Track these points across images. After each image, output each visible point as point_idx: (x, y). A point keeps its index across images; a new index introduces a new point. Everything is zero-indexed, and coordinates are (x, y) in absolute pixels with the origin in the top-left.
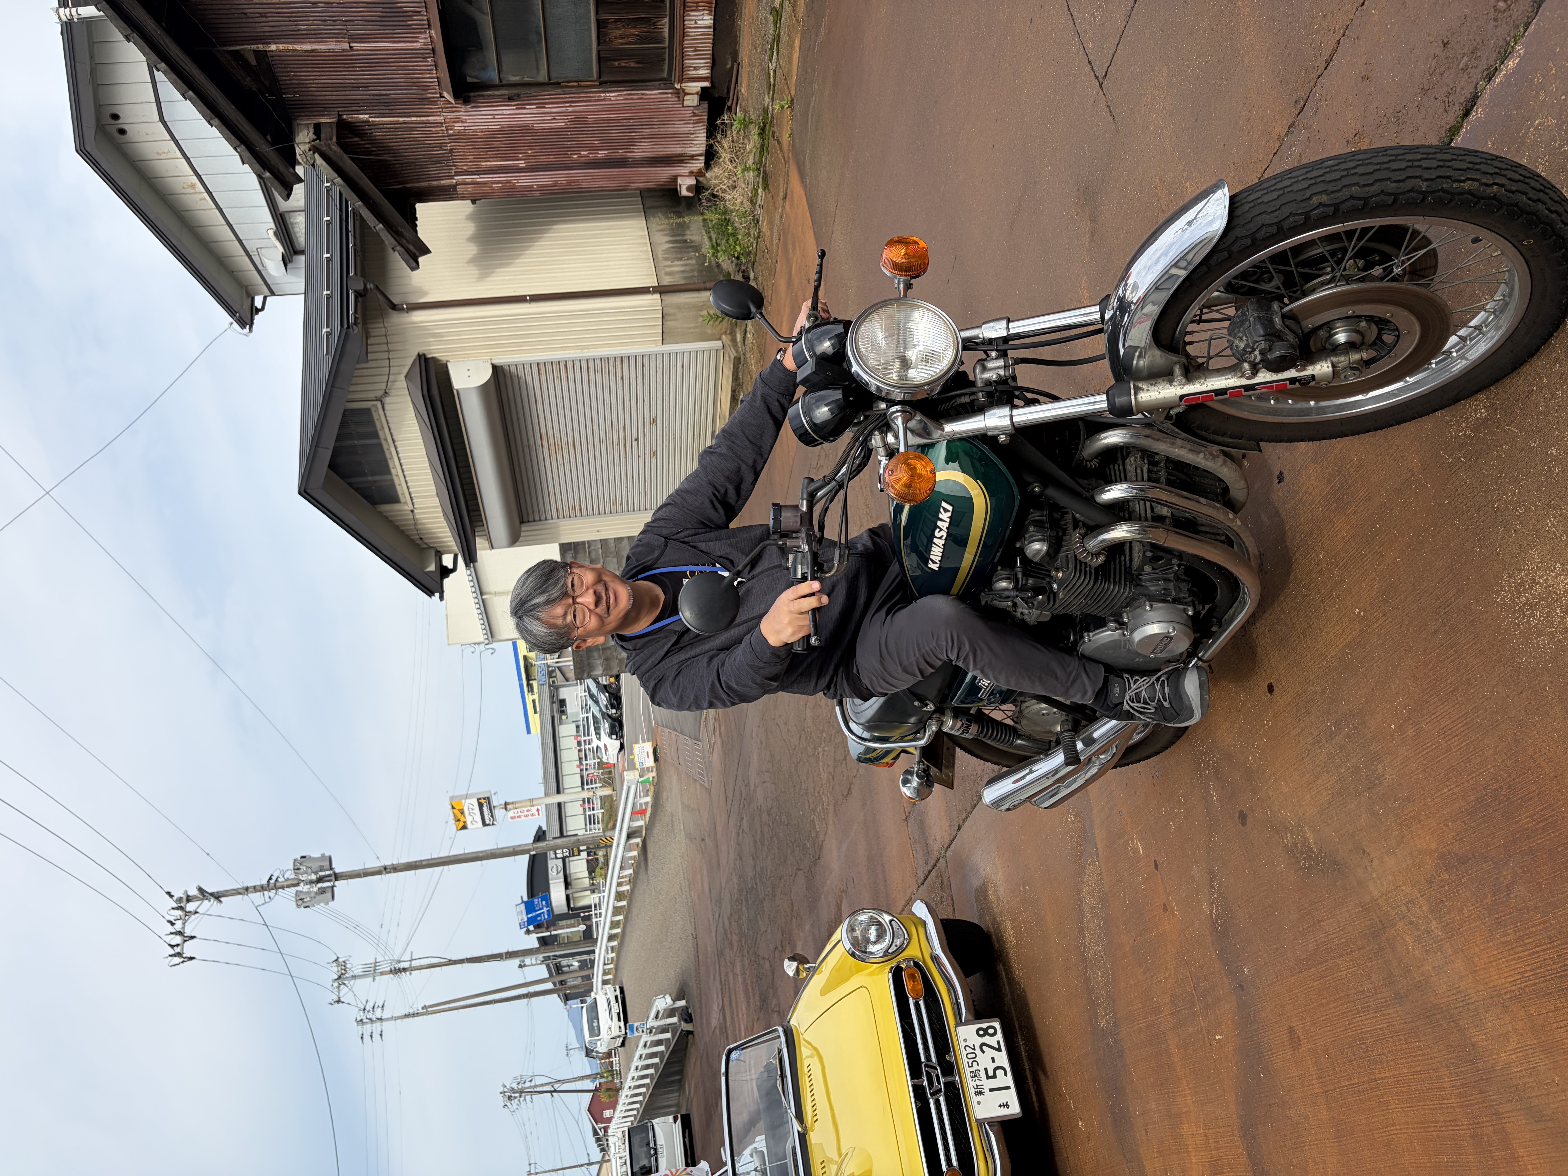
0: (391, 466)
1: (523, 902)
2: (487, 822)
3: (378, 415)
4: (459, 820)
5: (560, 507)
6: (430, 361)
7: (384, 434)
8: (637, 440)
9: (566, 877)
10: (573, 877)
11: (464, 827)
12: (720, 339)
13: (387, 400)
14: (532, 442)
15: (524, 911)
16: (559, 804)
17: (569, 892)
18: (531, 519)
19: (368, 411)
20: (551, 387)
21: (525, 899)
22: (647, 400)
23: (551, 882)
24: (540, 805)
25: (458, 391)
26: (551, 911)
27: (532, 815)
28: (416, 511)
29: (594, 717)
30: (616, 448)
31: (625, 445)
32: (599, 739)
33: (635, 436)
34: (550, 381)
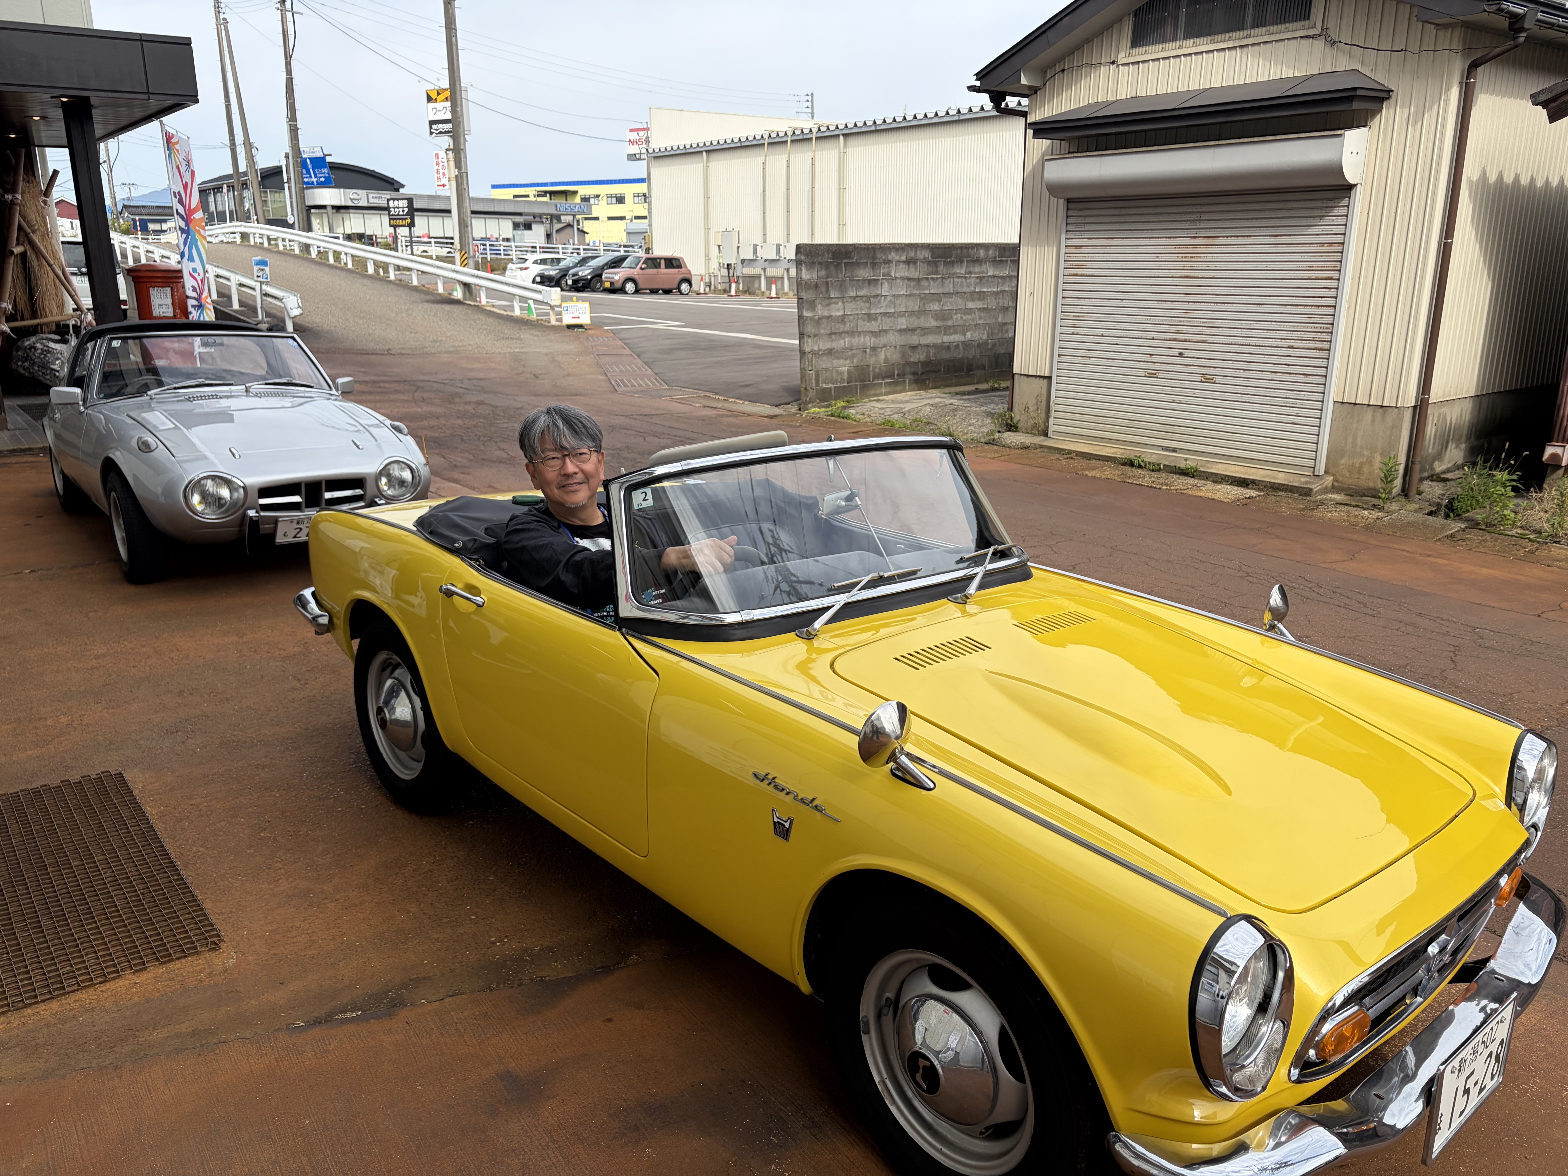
0: (1198, 40)
1: (325, 155)
2: (434, 127)
3: (1297, 29)
4: (438, 94)
5: (1084, 250)
6: (1380, 105)
7: (1260, 34)
8: (1181, 355)
9: (346, 207)
10: (346, 216)
11: (430, 99)
12: (1326, 472)
13: (1319, 44)
14: (1203, 225)
15: (314, 155)
16: (449, 211)
17: (329, 209)
18: (1071, 213)
19: (1307, 17)
20: (1297, 257)
21: (329, 159)
22: (1246, 374)
23: (342, 190)
24: (450, 189)
25: (1340, 135)
26: (311, 186)
27: (439, 178)
28: (1112, 67)
29: (559, 260)
30: (1173, 328)
31: (1175, 340)
32: (535, 262)
33: (1187, 353)
34: (1306, 257)
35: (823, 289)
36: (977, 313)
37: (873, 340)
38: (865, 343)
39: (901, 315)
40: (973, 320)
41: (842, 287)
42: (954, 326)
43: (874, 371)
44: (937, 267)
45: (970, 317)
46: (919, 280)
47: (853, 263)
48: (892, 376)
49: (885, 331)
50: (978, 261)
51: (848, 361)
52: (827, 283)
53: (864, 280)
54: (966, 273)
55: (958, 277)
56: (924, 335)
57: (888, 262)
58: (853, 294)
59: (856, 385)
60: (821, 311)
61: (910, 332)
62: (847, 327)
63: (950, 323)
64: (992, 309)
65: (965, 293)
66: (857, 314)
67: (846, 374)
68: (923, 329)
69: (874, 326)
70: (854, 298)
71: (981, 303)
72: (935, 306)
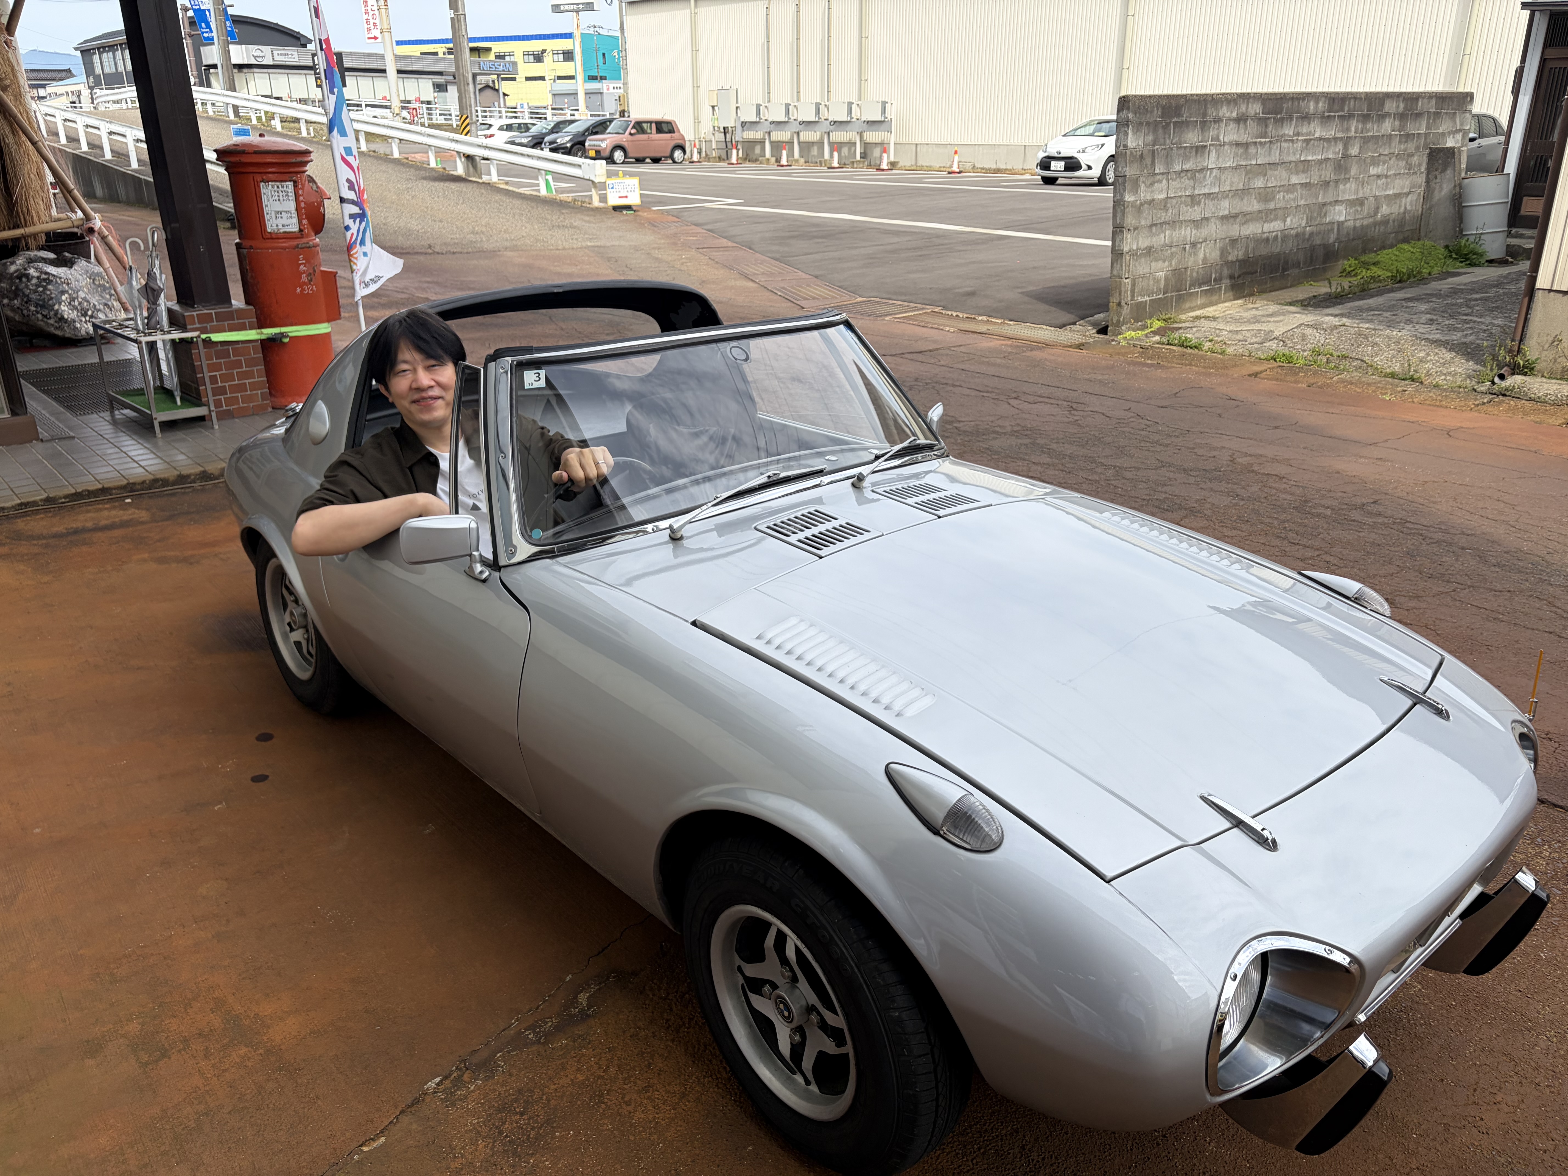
9: (250, 66)
10: (250, 76)
16: (384, 71)
23: (243, 46)
24: (383, 42)
27: (369, 30)
35: (1148, 161)
36: (1299, 190)
37: (1194, 232)
38: (1185, 237)
39: (1224, 195)
40: (1294, 200)
41: (1168, 159)
42: (1275, 209)
43: (1191, 276)
44: (1266, 126)
45: (1292, 196)
46: (1246, 145)
47: (1182, 122)
48: (1207, 282)
49: (1207, 219)
50: (1306, 118)
51: (1167, 263)
52: (1153, 151)
53: (1191, 148)
54: (1294, 135)
55: (1286, 141)
56: (1245, 223)
57: (1218, 120)
58: (1178, 168)
59: (1172, 296)
60: (1144, 194)
61: (1232, 220)
62: (1168, 216)
63: (1272, 206)
64: (1314, 185)
65: (1290, 163)
66: (1180, 197)
67: (1163, 282)
68: (1245, 214)
69: (1195, 213)
70: (1179, 173)
71: (1304, 176)
72: (1259, 183)
